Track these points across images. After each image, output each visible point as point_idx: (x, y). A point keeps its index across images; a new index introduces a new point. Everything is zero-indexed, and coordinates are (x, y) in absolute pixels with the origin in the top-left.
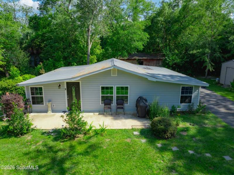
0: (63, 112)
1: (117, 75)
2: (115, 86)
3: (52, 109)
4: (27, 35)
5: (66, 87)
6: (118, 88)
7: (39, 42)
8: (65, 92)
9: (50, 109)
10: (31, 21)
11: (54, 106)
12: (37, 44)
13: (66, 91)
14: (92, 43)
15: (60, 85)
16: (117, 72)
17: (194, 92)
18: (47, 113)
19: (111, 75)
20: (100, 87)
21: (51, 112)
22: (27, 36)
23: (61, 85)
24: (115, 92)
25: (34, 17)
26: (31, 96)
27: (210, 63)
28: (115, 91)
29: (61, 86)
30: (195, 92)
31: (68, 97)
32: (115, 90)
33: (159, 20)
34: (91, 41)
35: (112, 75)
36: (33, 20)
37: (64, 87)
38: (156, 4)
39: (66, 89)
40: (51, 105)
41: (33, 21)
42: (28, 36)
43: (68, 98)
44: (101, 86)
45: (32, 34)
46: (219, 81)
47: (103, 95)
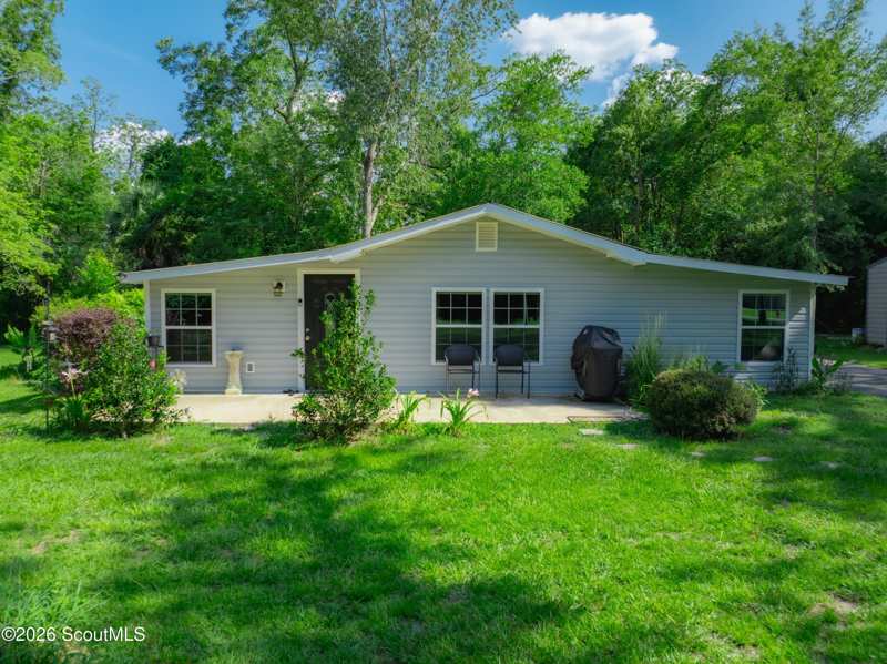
0: (285, 392)
1: (495, 249)
2: (488, 291)
3: (242, 380)
4: (136, 200)
5: (301, 295)
6: (500, 299)
7: (176, 226)
8: (296, 314)
9: (235, 377)
10: (151, 160)
11: (250, 370)
12: (170, 234)
13: (301, 310)
14: (376, 209)
15: (280, 285)
16: (496, 236)
17: (791, 316)
18: (223, 393)
19: (473, 247)
20: (431, 292)
21: (240, 391)
22: (136, 204)
23: (284, 283)
24: (488, 312)
25: (162, 147)
26: (164, 328)
27: (826, 264)
28: (488, 308)
29: (283, 290)
30: (797, 317)
31: (306, 334)
32: (488, 305)
33: (618, 136)
34: (375, 203)
35: (477, 249)
36: (158, 156)
37: (296, 292)
38: (594, 110)
39: (300, 301)
40: (242, 366)
41: (160, 159)
42: (140, 206)
43: (308, 339)
44: (435, 290)
45: (155, 197)
46: (863, 335)
47: (442, 326)
